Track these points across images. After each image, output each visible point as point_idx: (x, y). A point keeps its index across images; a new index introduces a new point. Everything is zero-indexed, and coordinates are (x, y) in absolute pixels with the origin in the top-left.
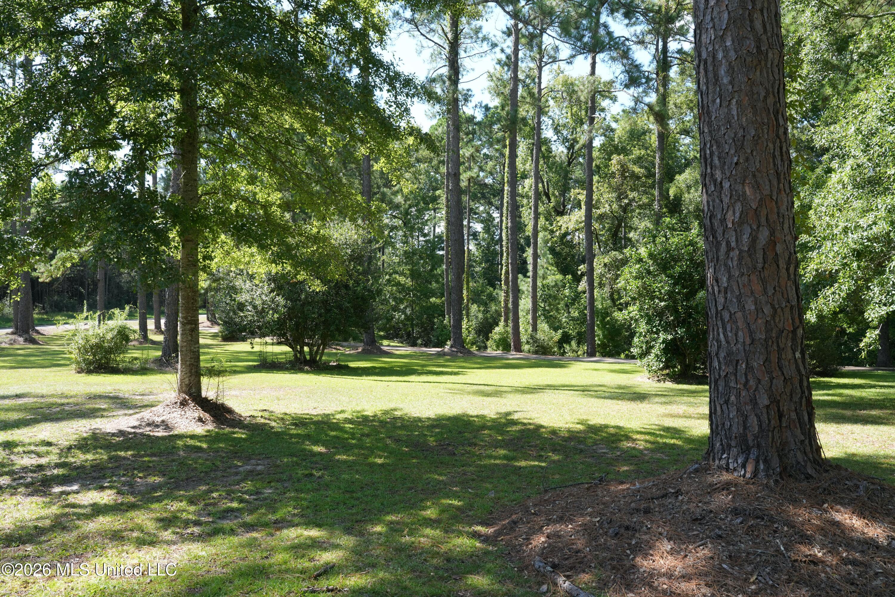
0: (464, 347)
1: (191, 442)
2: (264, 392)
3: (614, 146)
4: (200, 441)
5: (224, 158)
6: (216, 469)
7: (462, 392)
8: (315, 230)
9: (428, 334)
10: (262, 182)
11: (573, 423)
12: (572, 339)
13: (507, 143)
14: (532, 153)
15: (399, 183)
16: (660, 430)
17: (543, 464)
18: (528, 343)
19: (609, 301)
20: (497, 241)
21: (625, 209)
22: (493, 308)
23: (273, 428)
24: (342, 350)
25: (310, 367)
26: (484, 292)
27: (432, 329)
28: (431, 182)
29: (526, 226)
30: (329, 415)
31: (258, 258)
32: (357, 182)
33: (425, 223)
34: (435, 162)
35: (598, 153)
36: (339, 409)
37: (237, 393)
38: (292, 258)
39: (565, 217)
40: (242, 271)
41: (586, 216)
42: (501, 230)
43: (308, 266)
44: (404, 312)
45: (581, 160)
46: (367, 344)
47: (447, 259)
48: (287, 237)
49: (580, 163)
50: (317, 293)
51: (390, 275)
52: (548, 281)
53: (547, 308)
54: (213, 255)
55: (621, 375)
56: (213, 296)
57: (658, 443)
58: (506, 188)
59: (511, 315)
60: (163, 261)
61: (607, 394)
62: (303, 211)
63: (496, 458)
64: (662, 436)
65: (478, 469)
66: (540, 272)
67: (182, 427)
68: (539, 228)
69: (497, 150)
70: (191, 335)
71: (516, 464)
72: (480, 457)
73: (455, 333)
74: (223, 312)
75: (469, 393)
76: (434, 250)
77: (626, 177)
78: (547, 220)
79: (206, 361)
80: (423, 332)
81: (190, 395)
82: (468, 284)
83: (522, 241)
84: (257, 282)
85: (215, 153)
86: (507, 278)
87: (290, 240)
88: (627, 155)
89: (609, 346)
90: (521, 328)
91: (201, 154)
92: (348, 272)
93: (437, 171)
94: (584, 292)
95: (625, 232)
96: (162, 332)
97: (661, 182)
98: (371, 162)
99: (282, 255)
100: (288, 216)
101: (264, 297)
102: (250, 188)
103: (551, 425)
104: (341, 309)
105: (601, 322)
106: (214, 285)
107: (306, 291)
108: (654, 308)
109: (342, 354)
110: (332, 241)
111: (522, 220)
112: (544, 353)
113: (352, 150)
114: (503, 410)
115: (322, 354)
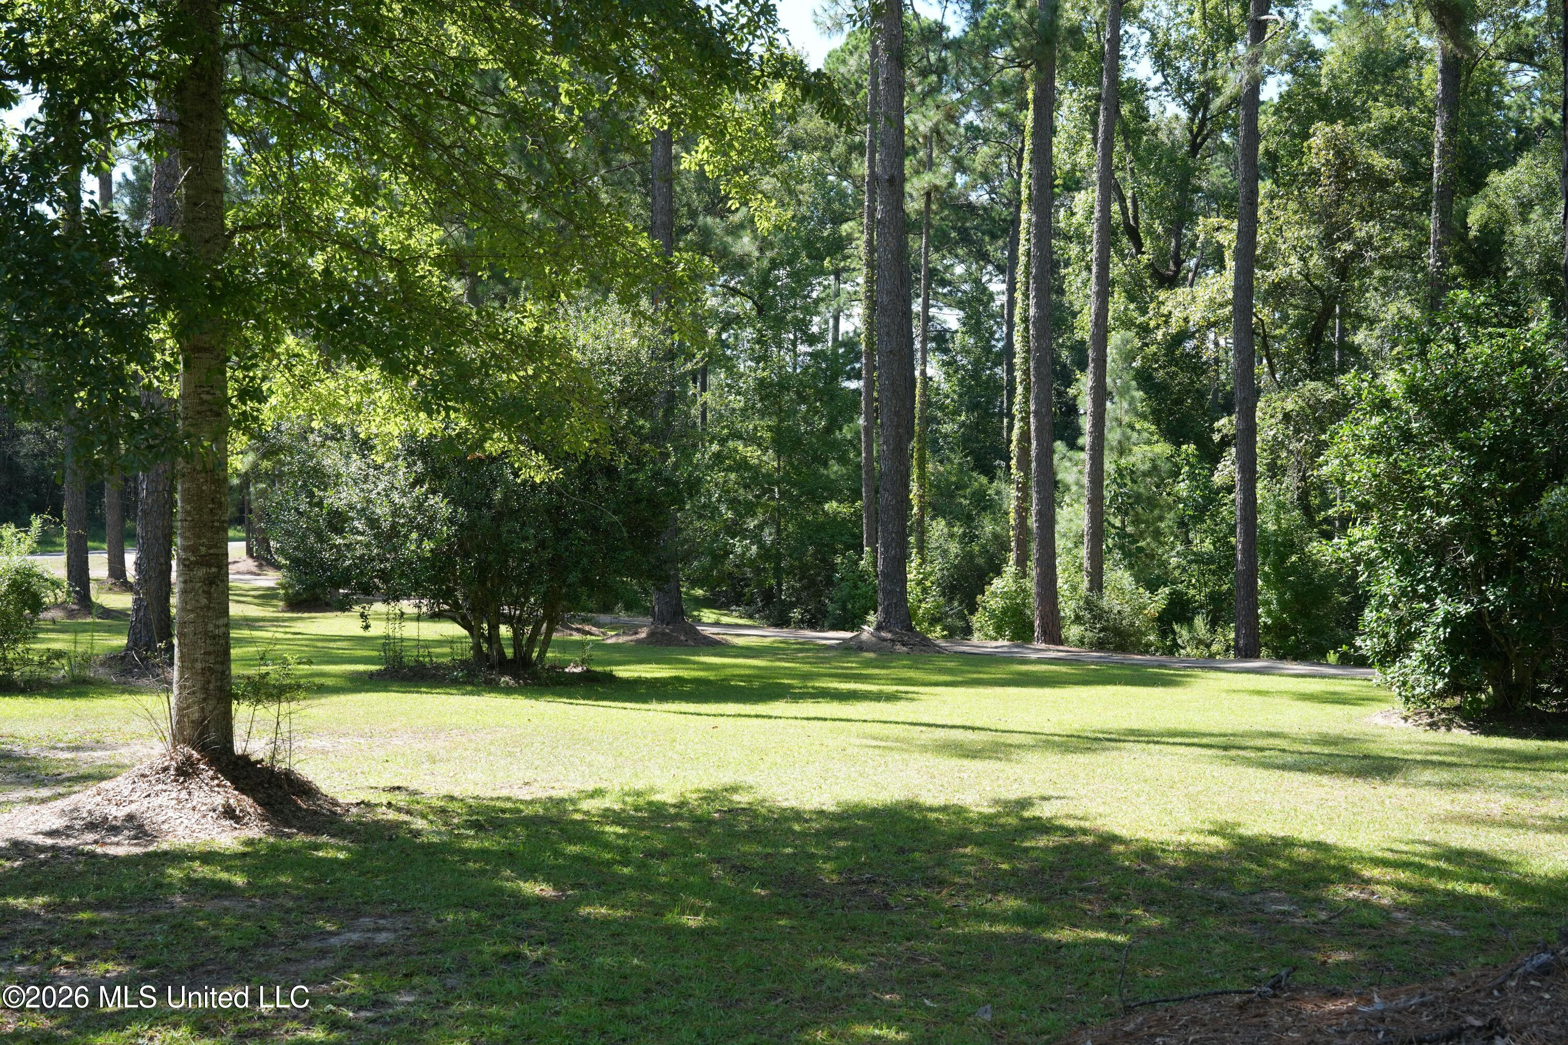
0: (911, 629)
1: (202, 871)
2: (396, 741)
3: (1317, 100)
4: (227, 869)
5: (292, 134)
6: (268, 940)
7: (906, 746)
8: (529, 325)
9: (819, 594)
10: (390, 197)
11: (1201, 832)
12: (1195, 612)
13: (1030, 95)
14: (1094, 123)
15: (745, 203)
16: (1437, 857)
17: (1120, 939)
18: (1078, 619)
19: (1296, 513)
20: (999, 355)
21: (1343, 268)
22: (988, 527)
23: (417, 833)
24: (596, 635)
25: (515, 677)
26: (965, 487)
27: (829, 582)
28: (829, 202)
29: (1074, 315)
30: (562, 801)
31: (384, 396)
32: (636, 199)
33: (812, 309)
34: (839, 149)
35: (1272, 120)
36: (590, 787)
37: (325, 743)
38: (470, 395)
39: (1179, 291)
40: (338, 428)
41: (1236, 289)
42: (1011, 326)
43: (511, 418)
44: (756, 537)
45: (1226, 138)
46: (660, 619)
47: (870, 400)
48: (457, 344)
49: (1224, 148)
50: (534, 486)
51: (723, 441)
52: (1132, 459)
53: (1129, 529)
54: (265, 387)
55: (1329, 708)
56: (263, 494)
57: (1433, 891)
58: (1025, 215)
59: (1034, 546)
60: (135, 403)
61: (1289, 759)
62: (497, 276)
63: (994, 918)
64: (1443, 875)
65: (950, 947)
66: (1113, 436)
67: (180, 831)
68: (1110, 321)
69: (1001, 115)
70: (208, 593)
71: (1049, 935)
72: (953, 915)
73: (887, 593)
74: (289, 533)
75: (924, 748)
76: (834, 377)
77: (1348, 183)
78: (1131, 298)
79: (246, 661)
80: (804, 588)
81: (203, 748)
82: (922, 467)
83: (1065, 354)
84: (379, 460)
85: (267, 121)
86: (1024, 452)
87: (467, 351)
88: (1353, 123)
89: (1294, 632)
90: (1060, 582)
91: (230, 123)
92: (614, 433)
93: (844, 173)
94: (1230, 489)
95: (1343, 331)
96: (127, 586)
97: (1447, 193)
98: (675, 149)
99: (446, 388)
100: (458, 287)
101: (396, 497)
102: (361, 213)
103: (1141, 834)
104: (596, 529)
105: (1276, 567)
106: (266, 464)
107: (506, 482)
108: (1420, 532)
109: (598, 646)
110: (574, 353)
111: (1065, 300)
112: (1122, 648)
113: (623, 116)
114: (1013, 793)
115: (547, 643)
